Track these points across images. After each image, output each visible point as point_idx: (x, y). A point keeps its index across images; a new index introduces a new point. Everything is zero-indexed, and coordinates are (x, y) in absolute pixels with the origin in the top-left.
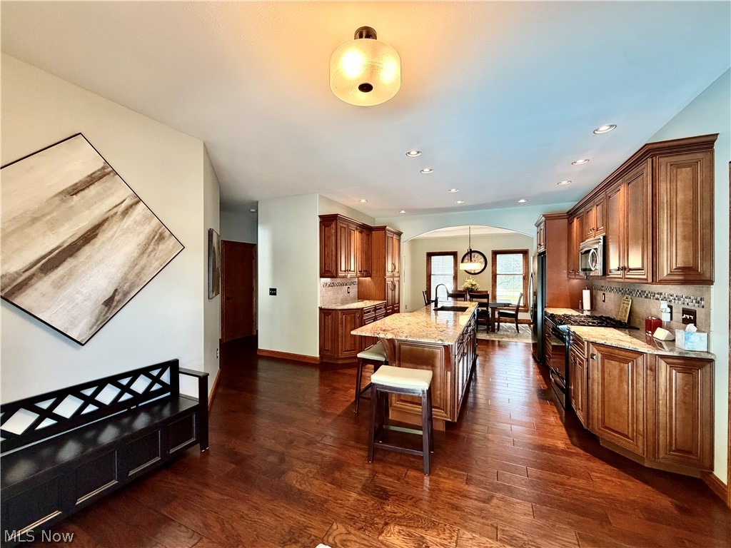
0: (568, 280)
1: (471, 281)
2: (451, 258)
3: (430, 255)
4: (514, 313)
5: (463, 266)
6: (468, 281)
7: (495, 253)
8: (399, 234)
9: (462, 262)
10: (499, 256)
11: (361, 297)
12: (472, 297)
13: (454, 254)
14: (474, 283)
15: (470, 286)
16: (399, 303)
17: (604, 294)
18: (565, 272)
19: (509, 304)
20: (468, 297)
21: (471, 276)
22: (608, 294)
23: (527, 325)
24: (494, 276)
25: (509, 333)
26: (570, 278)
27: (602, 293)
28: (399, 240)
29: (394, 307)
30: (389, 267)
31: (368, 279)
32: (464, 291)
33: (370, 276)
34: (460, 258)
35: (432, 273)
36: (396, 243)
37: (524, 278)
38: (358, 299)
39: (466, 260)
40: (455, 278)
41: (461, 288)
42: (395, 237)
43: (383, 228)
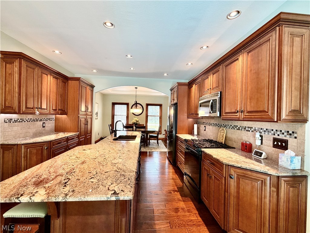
0: (187, 119)
1: (136, 119)
2: (126, 106)
3: (114, 104)
4: (156, 135)
5: (132, 111)
6: (135, 119)
7: (148, 105)
8: (92, 87)
9: (131, 108)
10: (149, 107)
11: (57, 130)
12: (136, 127)
13: (127, 104)
14: (138, 120)
15: (135, 122)
16: (91, 133)
17: (205, 127)
18: (186, 114)
19: (154, 131)
20: (134, 128)
21: (136, 116)
22: (207, 127)
23: (161, 141)
24: (147, 116)
25: (154, 146)
26: (188, 118)
27: (204, 126)
28: (92, 91)
29: (86, 136)
30: (83, 108)
31: (64, 116)
32: (133, 124)
33: (66, 114)
34: (130, 106)
35: (115, 114)
36: (89, 92)
37: (160, 118)
38: (55, 132)
39: (133, 108)
40: (127, 117)
41: (130, 123)
42: (88, 87)
43: (78, 79)
